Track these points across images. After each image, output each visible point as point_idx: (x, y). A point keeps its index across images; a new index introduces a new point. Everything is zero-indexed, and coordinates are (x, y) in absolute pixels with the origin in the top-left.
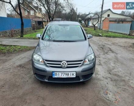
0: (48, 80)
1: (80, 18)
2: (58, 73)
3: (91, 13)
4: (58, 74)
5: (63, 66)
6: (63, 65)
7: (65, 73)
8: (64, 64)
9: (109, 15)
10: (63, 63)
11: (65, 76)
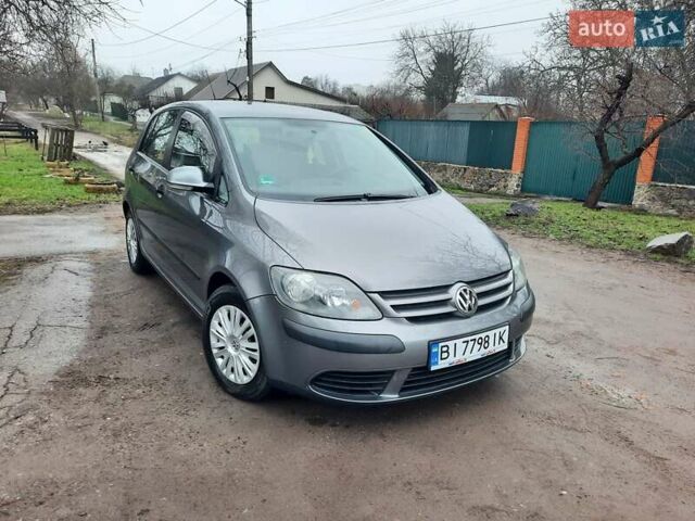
0: (402, 390)
1: (118, 94)
2: (451, 344)
3: (179, 74)
4: (451, 351)
5: (466, 306)
6: (465, 300)
7: (477, 337)
8: (467, 297)
9: (273, 89)
10: (461, 294)
11: (476, 354)
